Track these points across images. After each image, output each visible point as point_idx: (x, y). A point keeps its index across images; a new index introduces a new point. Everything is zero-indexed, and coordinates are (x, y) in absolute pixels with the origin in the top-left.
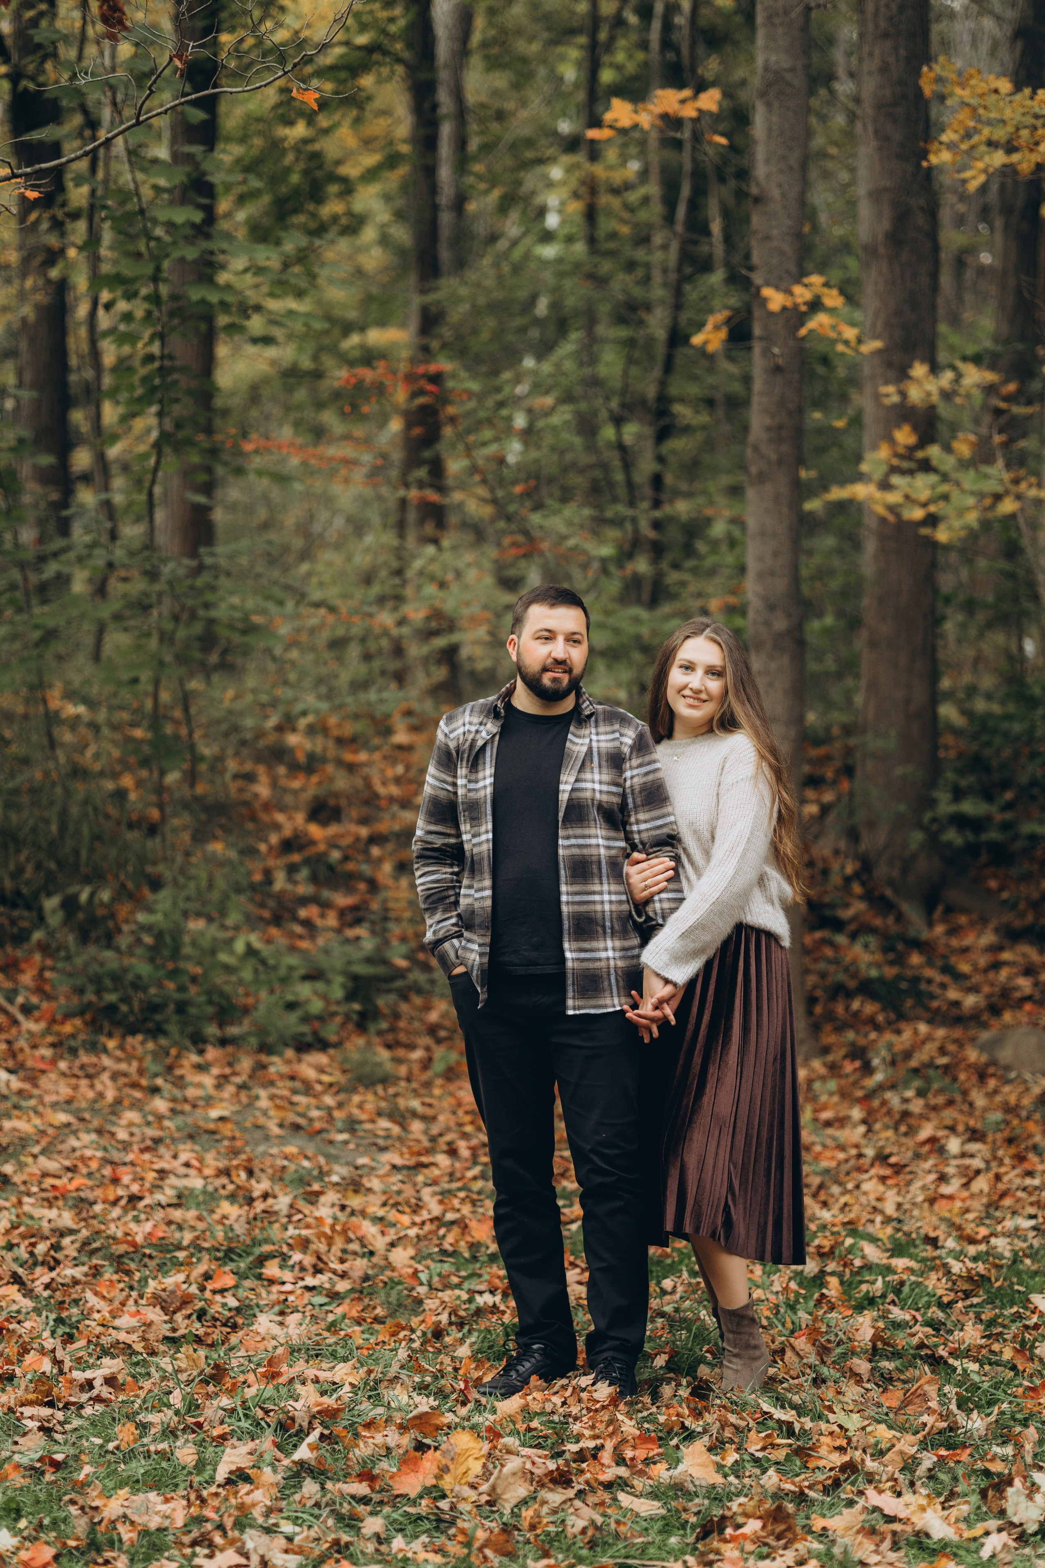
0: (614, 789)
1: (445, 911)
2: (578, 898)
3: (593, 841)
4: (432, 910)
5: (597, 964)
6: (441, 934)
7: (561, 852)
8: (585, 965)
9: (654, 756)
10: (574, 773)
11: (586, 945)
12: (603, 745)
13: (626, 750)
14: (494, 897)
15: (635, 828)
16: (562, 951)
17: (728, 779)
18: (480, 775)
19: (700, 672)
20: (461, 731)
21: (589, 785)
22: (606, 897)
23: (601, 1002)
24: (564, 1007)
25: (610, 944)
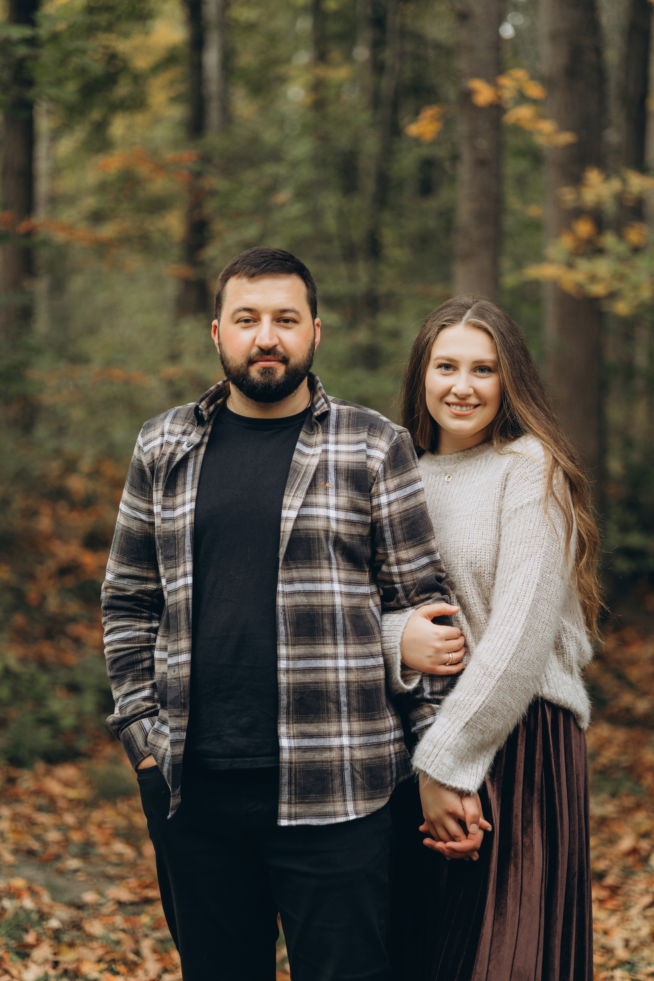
0: (354, 517)
1: (135, 680)
2: (301, 664)
3: (326, 587)
5: (327, 755)
6: (128, 712)
7: (280, 601)
8: (309, 756)
9: (415, 473)
10: (302, 494)
11: (311, 728)
12: (343, 458)
13: (376, 466)
14: (193, 664)
15: (395, 569)
16: (276, 738)
17: (511, 503)
18: (179, 499)
19: (464, 370)
20: (158, 442)
21: (321, 512)
22: (342, 663)
23: (329, 808)
24: (276, 815)
25: (345, 727)
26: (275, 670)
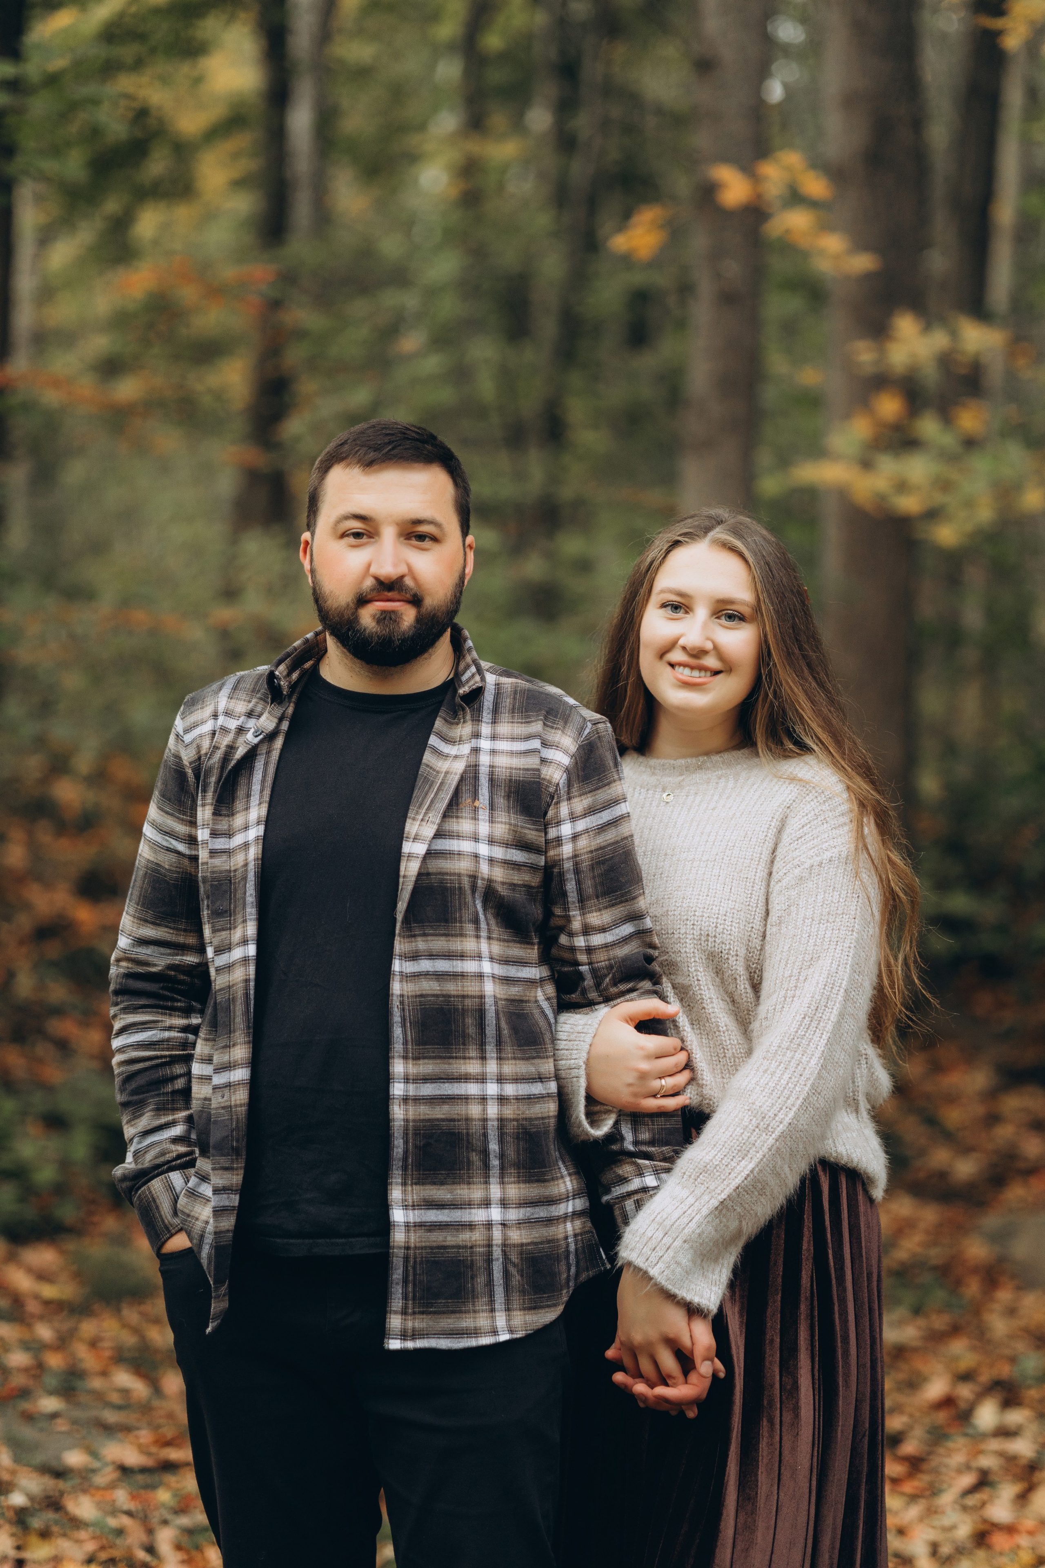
0: (518, 856)
1: (160, 1109)
2: (428, 1090)
3: (470, 966)
4: (135, 1107)
5: (465, 1237)
6: (148, 1160)
7: (396, 987)
8: (437, 1238)
9: (616, 789)
10: (435, 817)
11: (441, 1193)
12: (503, 762)
13: (556, 775)
14: (254, 1084)
15: (580, 942)
16: (385, 1207)
18: (238, 820)
19: (701, 612)
20: (208, 727)
21: (466, 846)
22: (492, 1089)
23: (467, 1322)
24: (381, 1332)
25: (495, 1191)
26: (386, 1098)
